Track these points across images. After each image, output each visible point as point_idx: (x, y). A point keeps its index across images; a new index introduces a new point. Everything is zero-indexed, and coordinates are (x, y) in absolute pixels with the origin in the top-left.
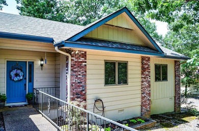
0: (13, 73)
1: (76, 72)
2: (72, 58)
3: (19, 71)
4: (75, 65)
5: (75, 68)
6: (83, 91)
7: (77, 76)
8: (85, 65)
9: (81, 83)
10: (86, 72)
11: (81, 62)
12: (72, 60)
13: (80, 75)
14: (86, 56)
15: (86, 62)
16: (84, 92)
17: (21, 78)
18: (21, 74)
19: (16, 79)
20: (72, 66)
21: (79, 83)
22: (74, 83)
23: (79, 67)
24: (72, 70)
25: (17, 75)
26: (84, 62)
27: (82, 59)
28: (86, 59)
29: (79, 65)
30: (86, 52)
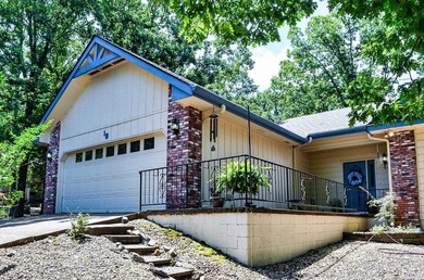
0: (350, 177)
1: (398, 160)
2: (391, 143)
3: (356, 174)
4: (396, 151)
5: (396, 156)
6: (412, 185)
7: (400, 166)
8: (414, 149)
9: (408, 174)
11: (406, 146)
12: (391, 145)
13: (404, 163)
14: (413, 136)
15: (414, 145)
16: (413, 187)
17: (360, 181)
18: (359, 176)
19: (353, 183)
20: (391, 154)
21: (404, 174)
22: (395, 175)
23: (402, 153)
25: (355, 178)
26: (409, 145)
27: (406, 142)
28: (413, 140)
29: (403, 150)
30: (412, 132)
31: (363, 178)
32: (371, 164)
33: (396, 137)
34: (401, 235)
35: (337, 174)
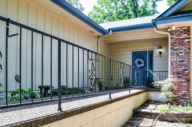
0: (136, 61)
1: (176, 50)
2: (172, 36)
3: (141, 60)
4: (175, 43)
5: (176, 46)
6: (186, 70)
7: (178, 55)
8: (189, 42)
9: (183, 61)
10: (189, 49)
11: (183, 39)
12: (172, 38)
13: (181, 53)
14: (189, 31)
15: (189, 38)
16: (186, 72)
17: (143, 65)
18: (142, 61)
19: (138, 66)
20: (171, 45)
21: (180, 61)
22: (174, 62)
23: (180, 44)
24: (172, 48)
25: (140, 63)
26: (186, 39)
27: (184, 36)
28: (189, 35)
29: (181, 42)
30: (189, 28)
31: (145, 63)
32: (151, 54)
33: (176, 31)
34: (183, 115)
35: (128, 59)
